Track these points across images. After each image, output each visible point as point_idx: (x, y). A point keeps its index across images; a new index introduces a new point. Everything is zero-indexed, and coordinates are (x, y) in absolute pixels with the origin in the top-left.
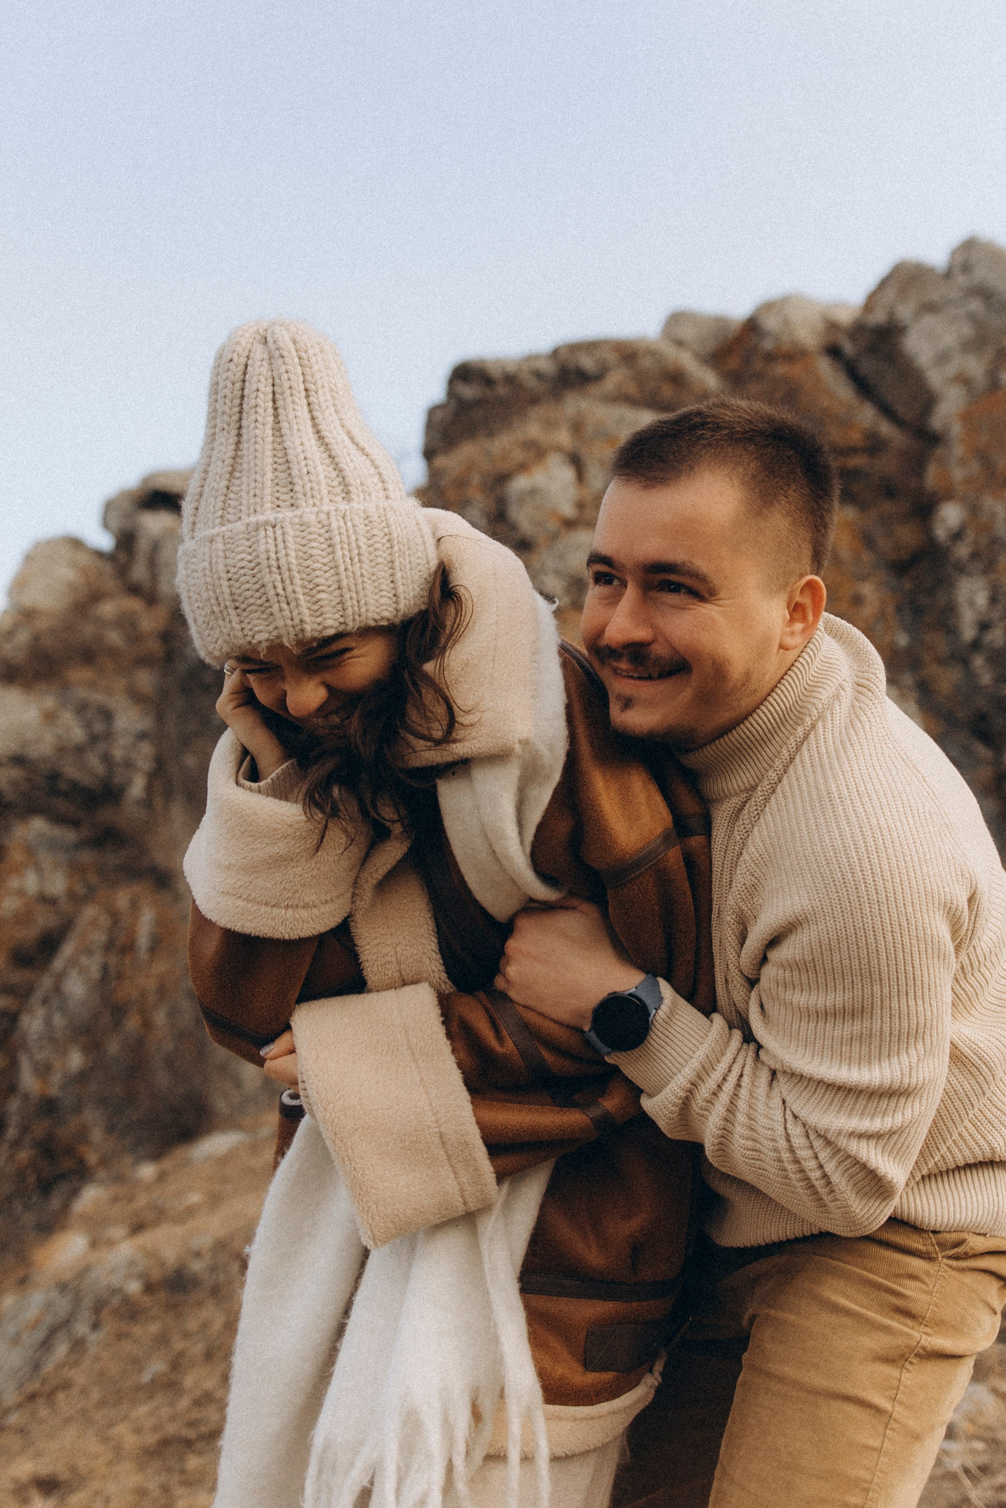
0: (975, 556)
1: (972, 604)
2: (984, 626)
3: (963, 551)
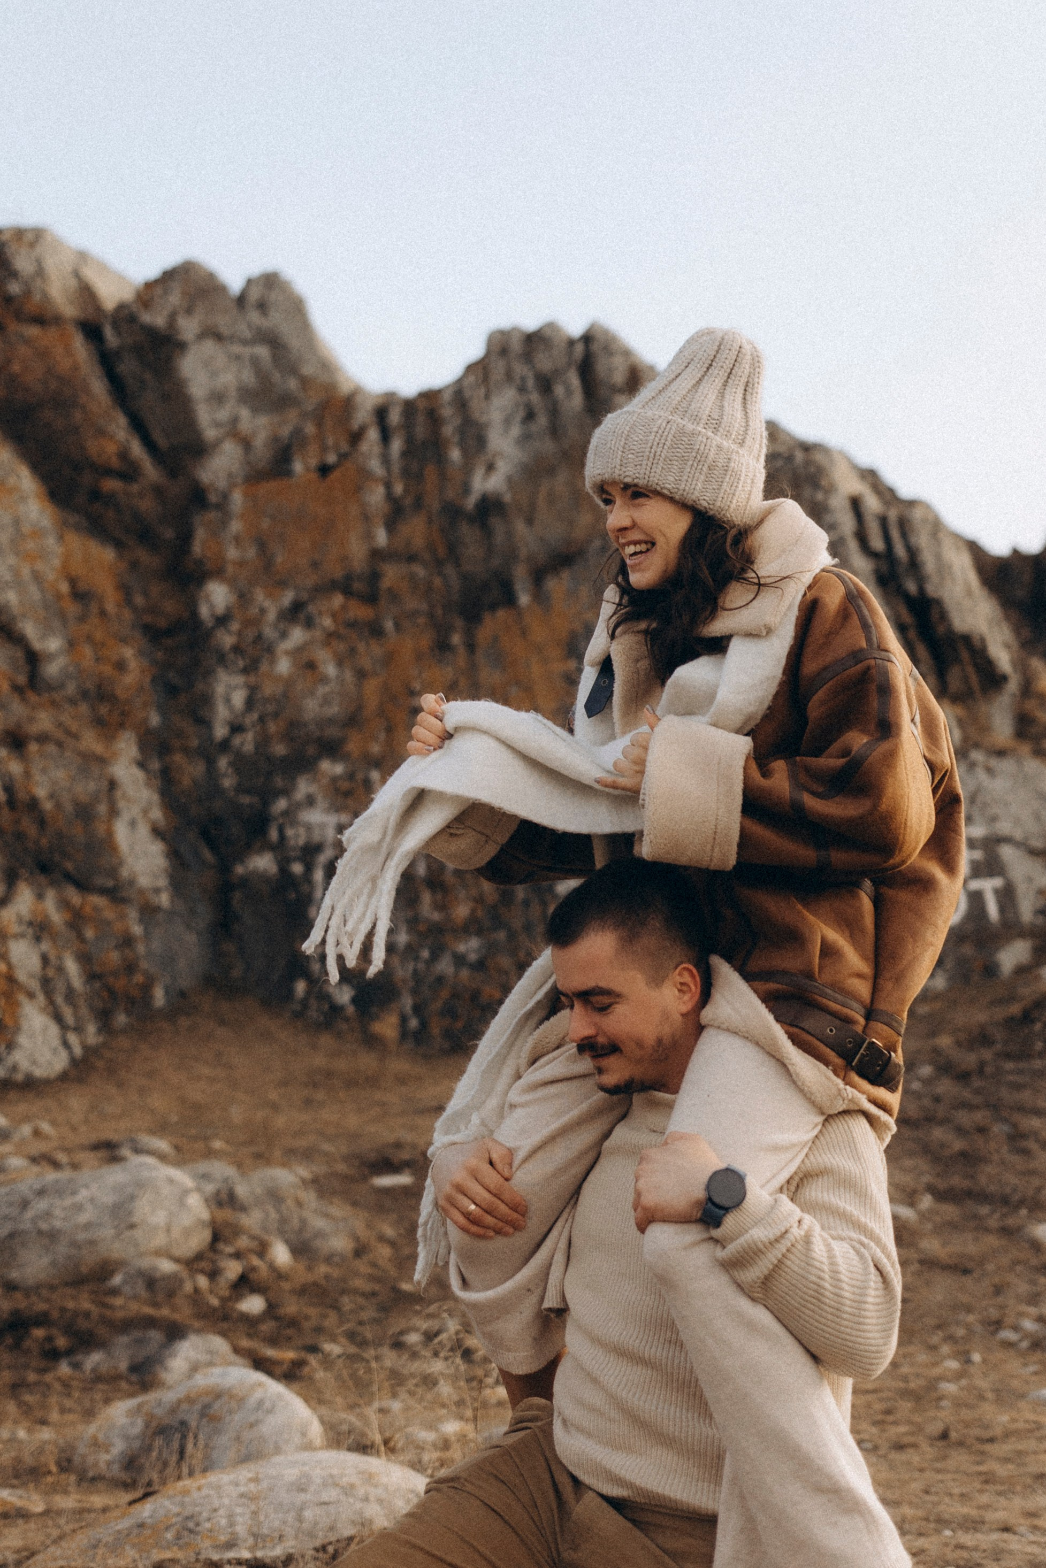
0: (236, 649)
1: (228, 700)
2: (236, 728)
3: (227, 640)
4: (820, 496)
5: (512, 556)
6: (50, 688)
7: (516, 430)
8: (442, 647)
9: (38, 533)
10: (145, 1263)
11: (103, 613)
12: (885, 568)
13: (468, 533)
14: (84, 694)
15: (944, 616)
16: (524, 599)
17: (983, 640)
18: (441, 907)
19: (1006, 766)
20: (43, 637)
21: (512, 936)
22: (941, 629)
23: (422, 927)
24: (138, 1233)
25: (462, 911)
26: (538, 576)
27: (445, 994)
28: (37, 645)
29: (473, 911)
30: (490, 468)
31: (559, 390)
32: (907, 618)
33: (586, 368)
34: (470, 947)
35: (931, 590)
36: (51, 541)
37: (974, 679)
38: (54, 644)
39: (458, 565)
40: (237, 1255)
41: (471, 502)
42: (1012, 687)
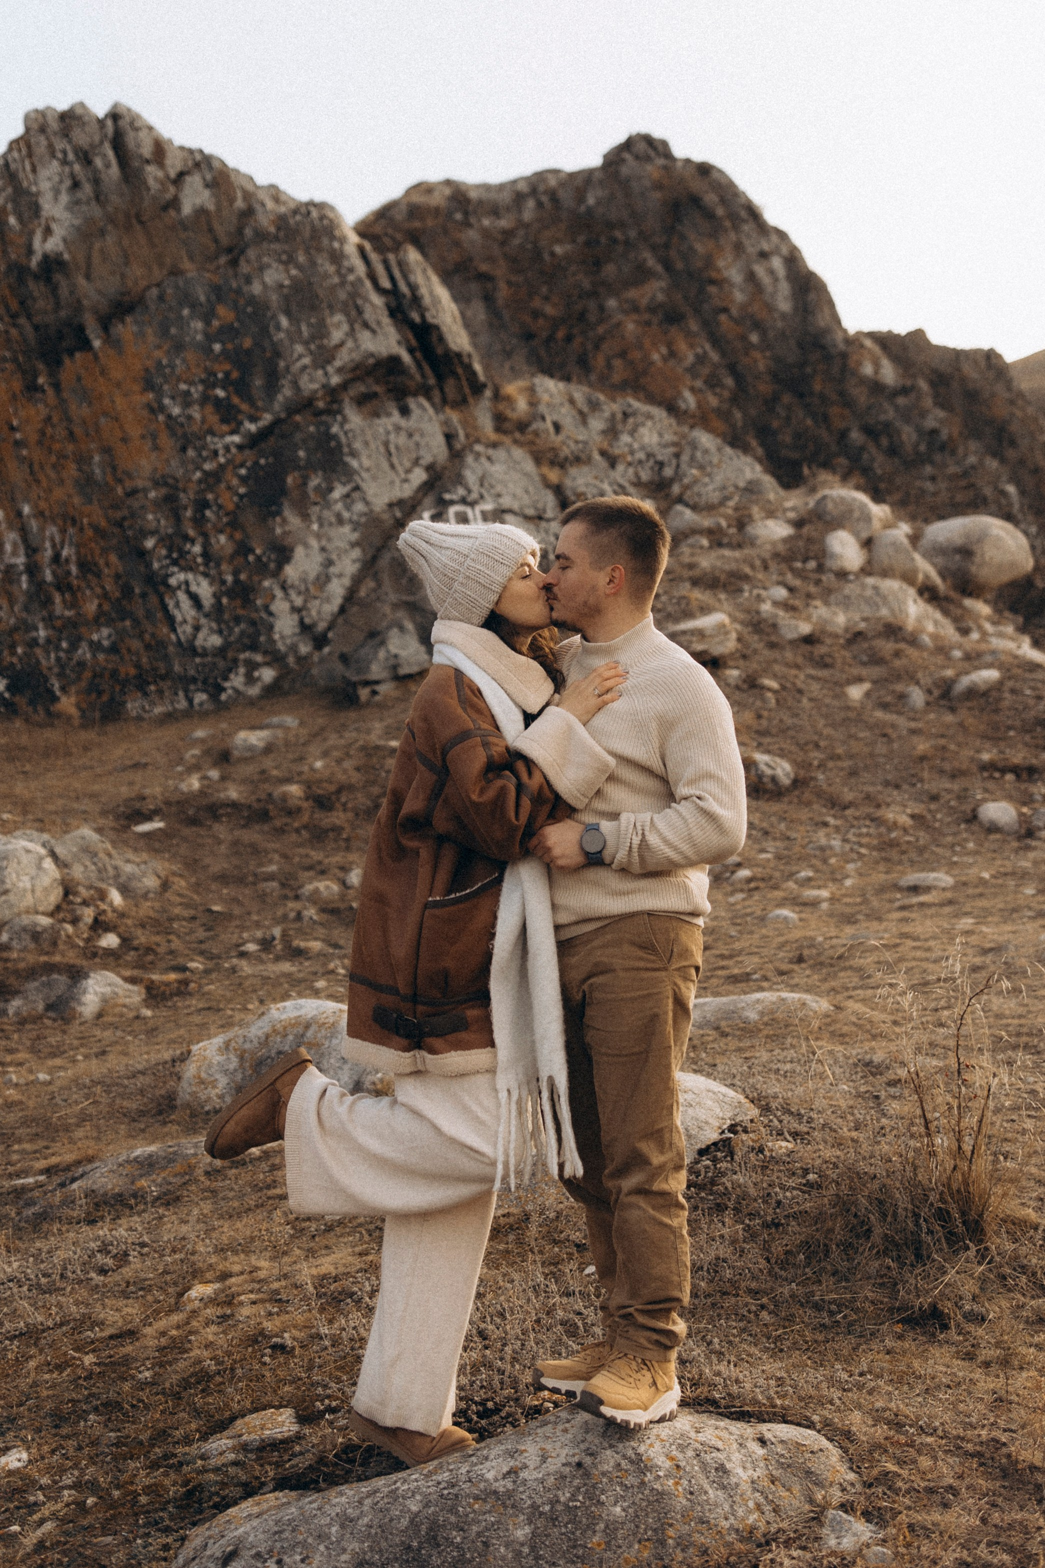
4: (336, 245)
5: (78, 307)
7: (64, 198)
8: (32, 388)
10: (26, 920)
12: (394, 303)
13: (35, 288)
15: (441, 339)
16: (97, 343)
17: (468, 356)
18: (73, 604)
19: (500, 454)
21: (136, 622)
22: (440, 351)
23: (58, 623)
24: (11, 897)
25: (91, 607)
26: (105, 324)
27: (87, 674)
29: (100, 605)
30: (48, 232)
31: (98, 162)
32: (414, 342)
33: (118, 143)
34: (103, 635)
35: (430, 320)
37: (466, 387)
39: (29, 317)
40: (85, 903)
41: (34, 262)
42: (488, 393)
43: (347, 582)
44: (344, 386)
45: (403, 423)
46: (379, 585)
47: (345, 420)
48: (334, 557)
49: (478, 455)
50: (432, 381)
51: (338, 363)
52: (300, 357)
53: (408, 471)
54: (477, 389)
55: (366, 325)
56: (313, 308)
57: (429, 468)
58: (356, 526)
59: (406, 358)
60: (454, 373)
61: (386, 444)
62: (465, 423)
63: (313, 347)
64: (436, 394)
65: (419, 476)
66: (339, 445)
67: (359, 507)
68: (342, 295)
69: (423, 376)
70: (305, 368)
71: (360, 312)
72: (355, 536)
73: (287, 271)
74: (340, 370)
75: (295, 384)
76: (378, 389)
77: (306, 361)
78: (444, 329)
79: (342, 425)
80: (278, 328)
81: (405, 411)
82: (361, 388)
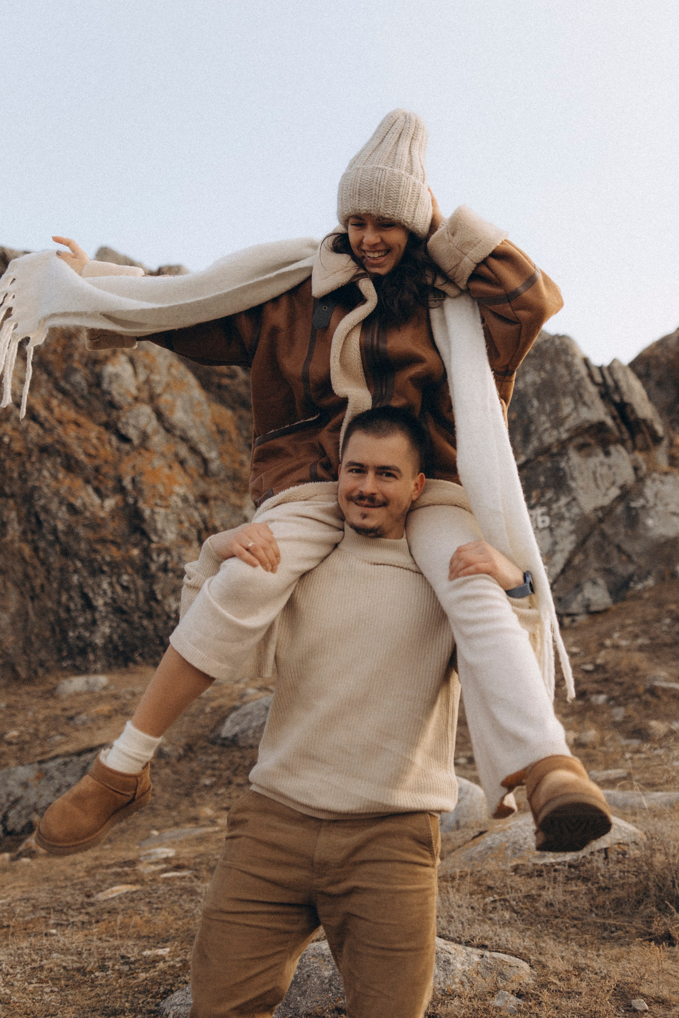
4: (569, 359)
6: (214, 475)
9: (199, 404)
11: (231, 440)
12: (603, 390)
14: (228, 477)
15: (633, 411)
17: (652, 421)
19: (670, 479)
20: (209, 452)
22: (632, 418)
28: (207, 455)
32: (616, 413)
35: (626, 399)
36: (205, 407)
37: (649, 440)
38: (213, 455)
42: (665, 442)
43: (566, 554)
44: (570, 439)
45: (606, 460)
46: (587, 556)
47: (569, 459)
48: (558, 539)
49: (654, 480)
50: (626, 436)
51: (567, 426)
52: (544, 423)
53: (608, 489)
54: (657, 440)
55: (584, 404)
56: (553, 395)
57: (622, 487)
58: (573, 521)
59: (609, 422)
60: (642, 432)
61: (594, 473)
62: (647, 461)
63: (552, 417)
64: (629, 444)
65: (615, 492)
66: (565, 474)
67: (575, 510)
68: (571, 387)
69: (621, 432)
70: (546, 430)
71: (581, 396)
72: (572, 527)
73: (539, 375)
74: (568, 430)
75: (540, 440)
76: (592, 441)
77: (548, 425)
78: (636, 406)
79: (567, 462)
80: (532, 407)
81: (607, 454)
82: (580, 440)
